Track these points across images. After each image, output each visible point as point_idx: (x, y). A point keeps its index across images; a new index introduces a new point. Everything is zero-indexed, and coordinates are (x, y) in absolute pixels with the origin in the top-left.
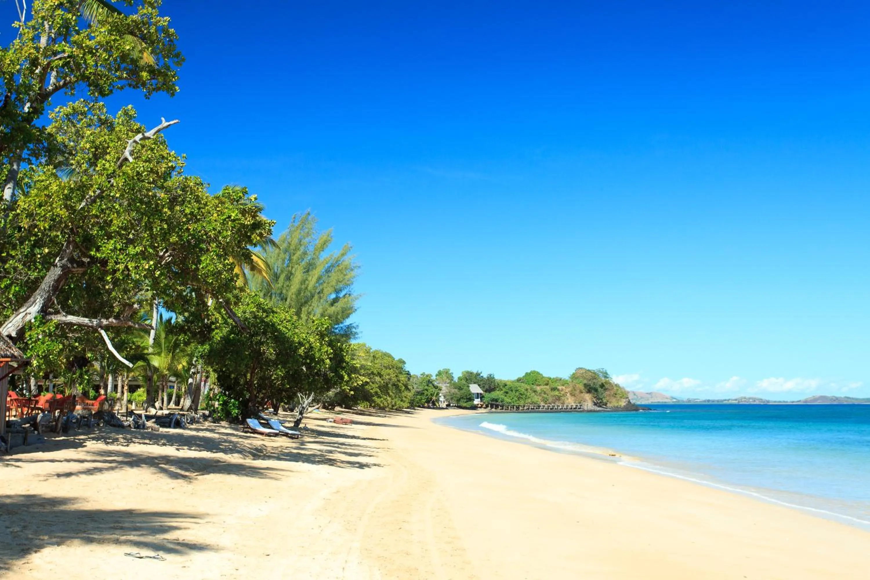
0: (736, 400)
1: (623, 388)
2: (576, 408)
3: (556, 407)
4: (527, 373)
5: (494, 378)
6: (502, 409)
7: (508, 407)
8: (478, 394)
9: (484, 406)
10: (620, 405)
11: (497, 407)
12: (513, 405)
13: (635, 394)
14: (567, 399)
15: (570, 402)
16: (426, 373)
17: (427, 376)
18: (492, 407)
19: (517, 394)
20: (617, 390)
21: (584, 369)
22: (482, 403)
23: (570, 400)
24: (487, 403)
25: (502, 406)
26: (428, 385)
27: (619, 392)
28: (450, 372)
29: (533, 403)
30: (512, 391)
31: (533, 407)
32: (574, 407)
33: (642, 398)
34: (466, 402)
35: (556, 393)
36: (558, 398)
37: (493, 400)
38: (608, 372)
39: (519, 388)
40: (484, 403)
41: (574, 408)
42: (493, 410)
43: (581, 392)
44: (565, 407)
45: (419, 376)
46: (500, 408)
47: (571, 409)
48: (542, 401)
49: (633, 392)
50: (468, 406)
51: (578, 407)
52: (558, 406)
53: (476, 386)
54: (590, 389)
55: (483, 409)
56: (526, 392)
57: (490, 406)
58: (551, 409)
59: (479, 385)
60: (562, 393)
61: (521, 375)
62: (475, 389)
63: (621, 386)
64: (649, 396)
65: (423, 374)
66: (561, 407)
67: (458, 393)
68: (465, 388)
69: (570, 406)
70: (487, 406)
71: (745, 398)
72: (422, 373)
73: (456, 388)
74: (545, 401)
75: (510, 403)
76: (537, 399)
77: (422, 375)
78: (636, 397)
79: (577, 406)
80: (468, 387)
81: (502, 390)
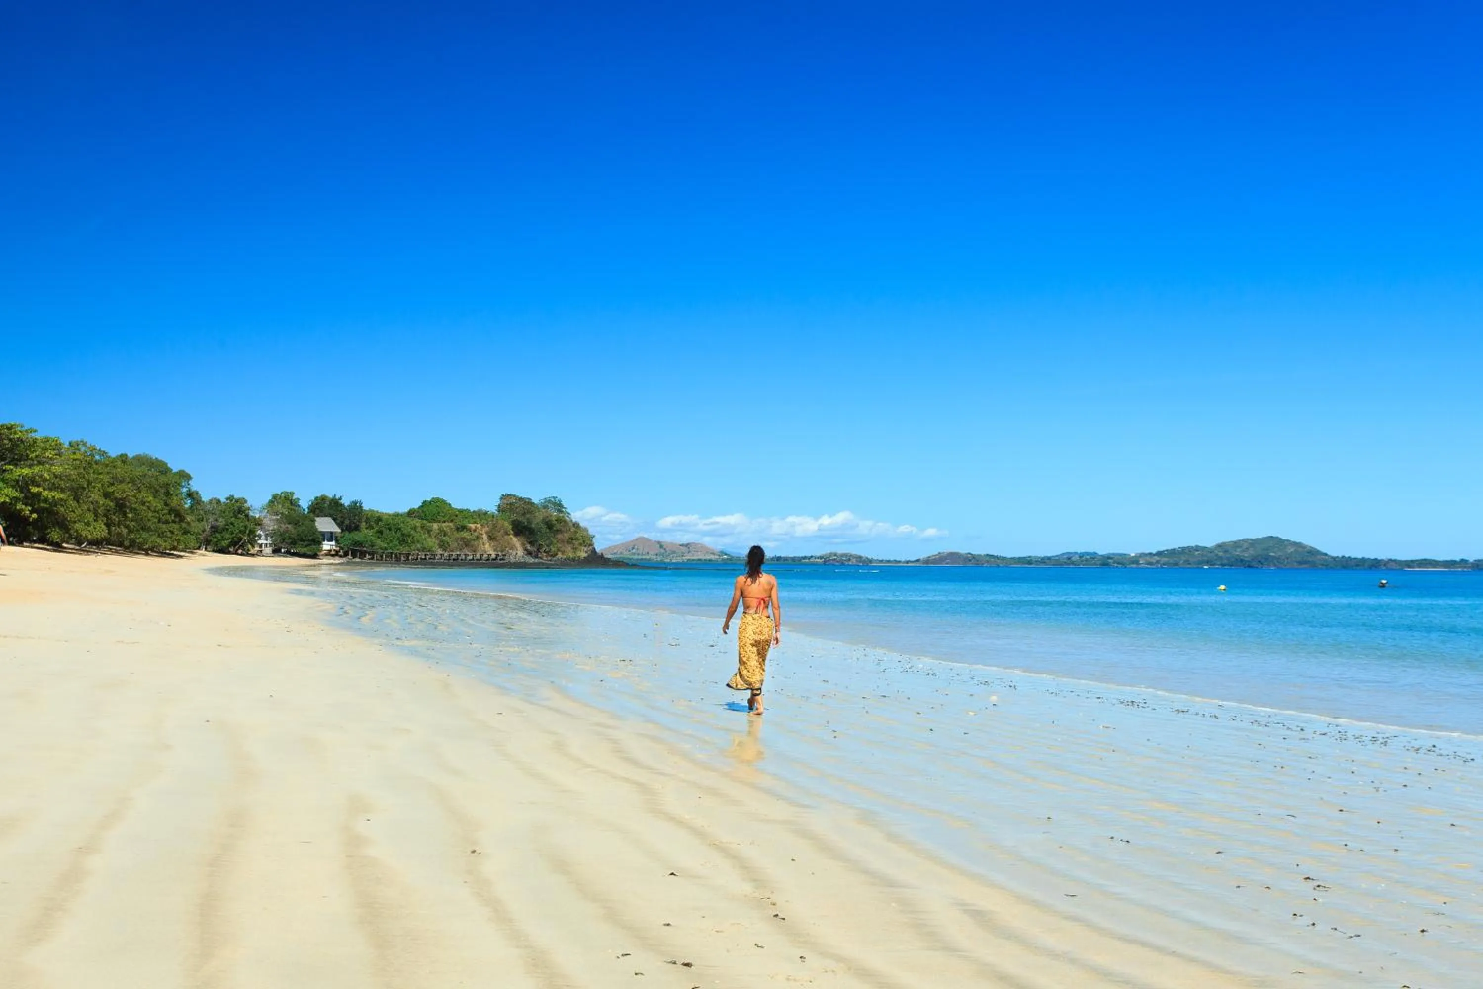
0: (821, 558)
1: (586, 530)
2: (495, 559)
3: (463, 557)
4: (425, 502)
5: (361, 507)
6: (373, 559)
7: (382, 557)
8: (331, 533)
9: (341, 553)
10: (579, 557)
11: (363, 555)
12: (392, 553)
13: (661, 547)
14: (484, 544)
15: (488, 549)
16: (236, 497)
17: (237, 501)
18: (354, 556)
19: (399, 534)
20: (576, 532)
21: (514, 496)
22: (338, 549)
23: (487, 546)
24: (346, 549)
25: (372, 554)
26: (236, 517)
27: (578, 535)
28: (294, 498)
29: (424, 549)
30: (390, 529)
31: (423, 557)
32: (493, 556)
33: (674, 552)
34: (306, 546)
35: (465, 534)
36: (467, 543)
37: (356, 543)
38: (563, 503)
39: (402, 525)
40: (341, 548)
41: (493, 560)
42: (357, 560)
43: (507, 534)
44: (478, 556)
45: (223, 500)
46: (368, 556)
47: (488, 560)
48: (440, 546)
49: (659, 543)
50: (309, 553)
51: (499, 558)
52: (466, 555)
53: (329, 520)
54: (521, 529)
55: (337, 558)
56: (413, 532)
57: (350, 553)
58: (454, 560)
59: (334, 520)
60: (476, 534)
61: (416, 505)
62: (325, 524)
63: (582, 524)
64: (684, 549)
65: (230, 498)
66: (471, 557)
67: (293, 530)
68: (307, 522)
69: (485, 556)
70: (346, 554)
71: (835, 555)
72: (228, 496)
73: (289, 523)
74: (443, 546)
75: (386, 549)
76: (431, 542)
77: (227, 499)
78: (662, 551)
79: (497, 555)
80: (313, 521)
81: (373, 528)
